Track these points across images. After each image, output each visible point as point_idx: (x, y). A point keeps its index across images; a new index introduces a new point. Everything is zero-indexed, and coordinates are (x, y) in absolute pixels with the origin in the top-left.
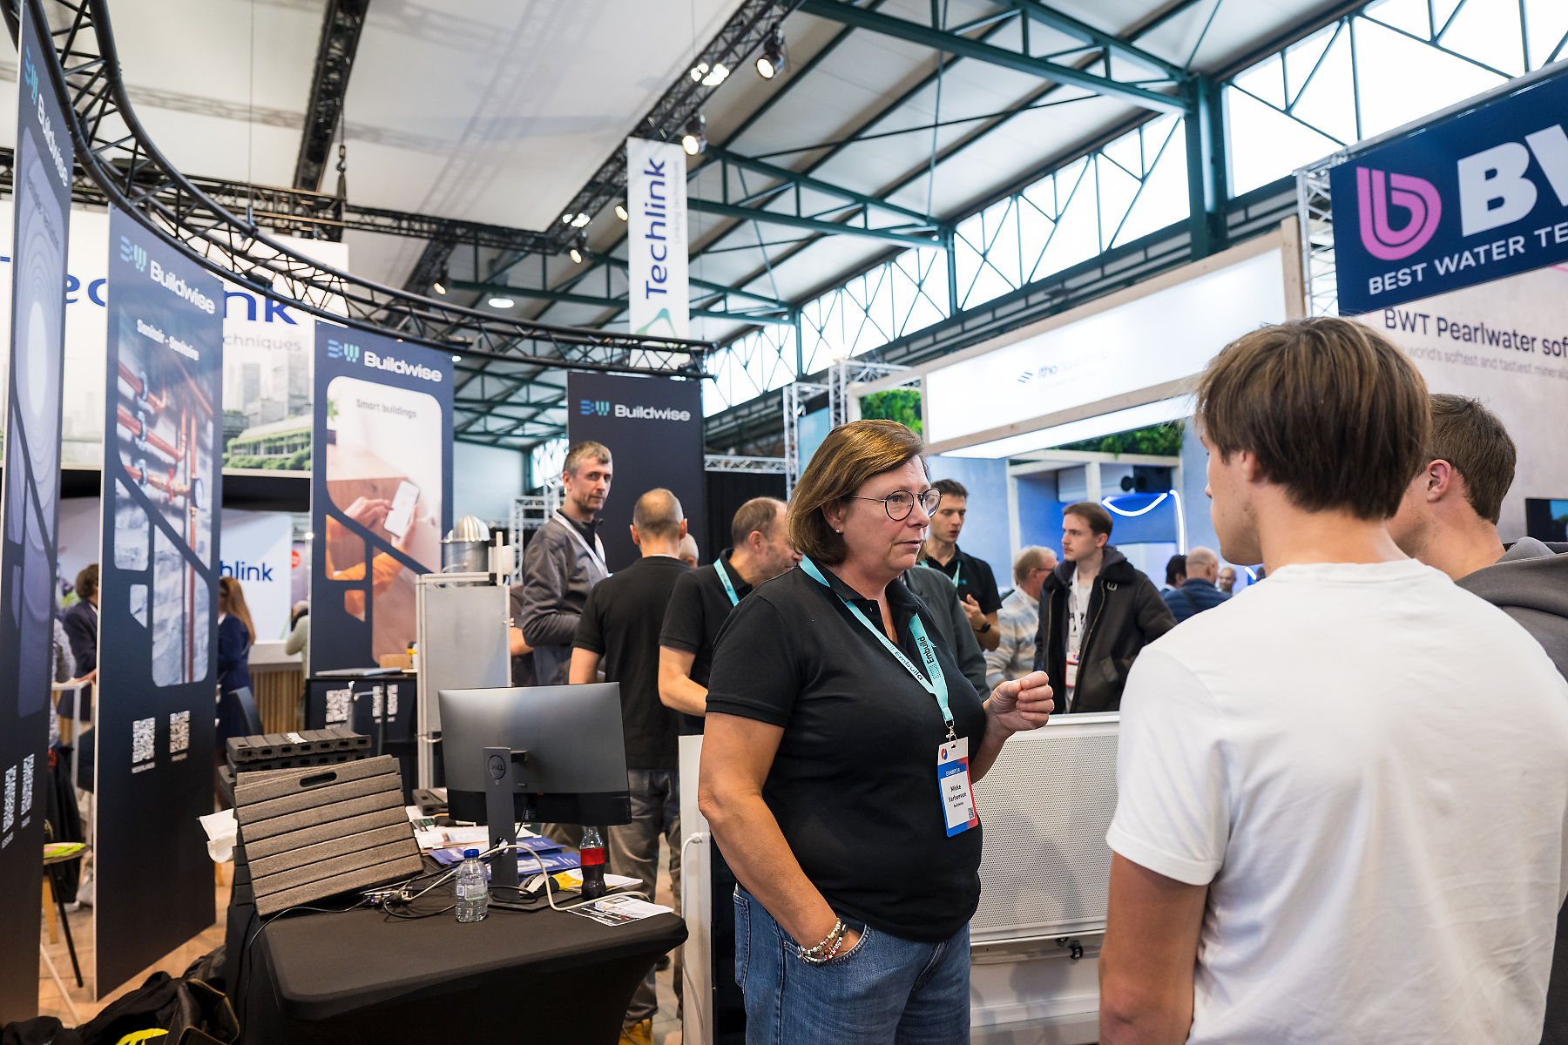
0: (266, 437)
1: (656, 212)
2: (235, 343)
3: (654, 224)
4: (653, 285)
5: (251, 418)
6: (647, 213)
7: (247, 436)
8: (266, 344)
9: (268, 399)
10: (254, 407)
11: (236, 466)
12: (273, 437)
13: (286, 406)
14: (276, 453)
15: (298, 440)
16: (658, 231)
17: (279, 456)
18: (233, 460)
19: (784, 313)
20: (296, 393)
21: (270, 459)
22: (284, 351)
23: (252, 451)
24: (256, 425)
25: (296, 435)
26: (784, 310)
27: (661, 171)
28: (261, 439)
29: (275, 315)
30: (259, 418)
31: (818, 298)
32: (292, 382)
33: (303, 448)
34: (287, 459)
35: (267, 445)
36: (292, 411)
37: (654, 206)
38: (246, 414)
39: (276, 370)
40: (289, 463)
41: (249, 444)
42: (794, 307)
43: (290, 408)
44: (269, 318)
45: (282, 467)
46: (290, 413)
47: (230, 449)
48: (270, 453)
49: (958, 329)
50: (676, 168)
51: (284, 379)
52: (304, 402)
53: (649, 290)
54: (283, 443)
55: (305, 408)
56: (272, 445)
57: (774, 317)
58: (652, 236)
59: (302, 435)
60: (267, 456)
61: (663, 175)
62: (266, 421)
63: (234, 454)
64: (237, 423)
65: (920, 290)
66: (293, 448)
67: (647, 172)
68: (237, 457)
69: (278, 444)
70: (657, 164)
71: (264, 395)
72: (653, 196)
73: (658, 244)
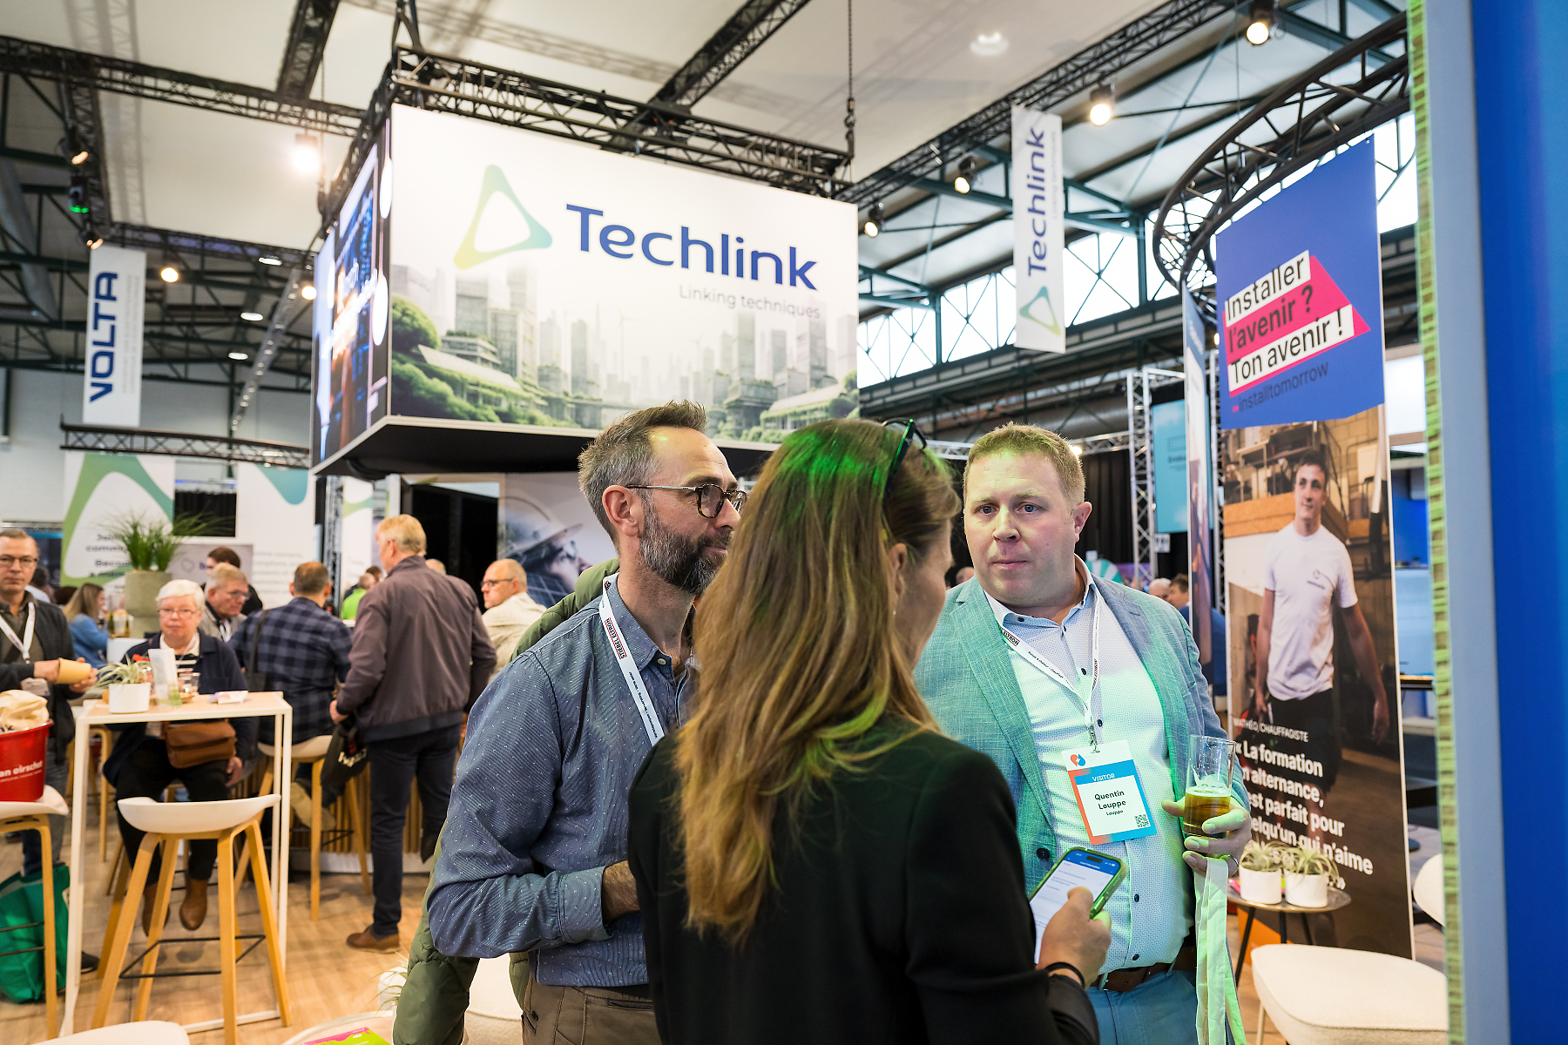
0: (792, 411)
1: (1037, 184)
2: (765, 308)
3: (1036, 197)
4: (1035, 262)
5: (780, 389)
6: (1030, 186)
7: (778, 409)
8: (791, 309)
9: (793, 370)
10: (781, 378)
11: (767, 441)
13: (808, 377)
16: (1039, 205)
18: (766, 434)
19: (924, 297)
20: (816, 364)
22: (806, 318)
23: (780, 426)
24: (784, 397)
25: (816, 409)
26: (925, 294)
27: (1042, 142)
28: (788, 412)
29: (798, 279)
30: (785, 390)
31: (966, 283)
32: (813, 351)
35: (794, 419)
36: (813, 382)
37: (1035, 178)
38: (775, 385)
39: (799, 338)
41: (778, 417)
42: (936, 291)
43: (812, 380)
44: (793, 283)
46: (811, 386)
47: (762, 422)
49: (1148, 319)
50: (1054, 139)
51: (806, 348)
52: (823, 373)
53: (1031, 267)
54: (808, 417)
55: (825, 379)
56: (797, 419)
57: (911, 300)
58: (1032, 210)
59: (822, 409)
61: (1042, 146)
62: (793, 393)
63: (766, 428)
64: (768, 395)
65: (1100, 278)
67: (1029, 143)
68: (769, 431)
70: (1038, 133)
71: (790, 365)
72: (1034, 169)
73: (1038, 217)
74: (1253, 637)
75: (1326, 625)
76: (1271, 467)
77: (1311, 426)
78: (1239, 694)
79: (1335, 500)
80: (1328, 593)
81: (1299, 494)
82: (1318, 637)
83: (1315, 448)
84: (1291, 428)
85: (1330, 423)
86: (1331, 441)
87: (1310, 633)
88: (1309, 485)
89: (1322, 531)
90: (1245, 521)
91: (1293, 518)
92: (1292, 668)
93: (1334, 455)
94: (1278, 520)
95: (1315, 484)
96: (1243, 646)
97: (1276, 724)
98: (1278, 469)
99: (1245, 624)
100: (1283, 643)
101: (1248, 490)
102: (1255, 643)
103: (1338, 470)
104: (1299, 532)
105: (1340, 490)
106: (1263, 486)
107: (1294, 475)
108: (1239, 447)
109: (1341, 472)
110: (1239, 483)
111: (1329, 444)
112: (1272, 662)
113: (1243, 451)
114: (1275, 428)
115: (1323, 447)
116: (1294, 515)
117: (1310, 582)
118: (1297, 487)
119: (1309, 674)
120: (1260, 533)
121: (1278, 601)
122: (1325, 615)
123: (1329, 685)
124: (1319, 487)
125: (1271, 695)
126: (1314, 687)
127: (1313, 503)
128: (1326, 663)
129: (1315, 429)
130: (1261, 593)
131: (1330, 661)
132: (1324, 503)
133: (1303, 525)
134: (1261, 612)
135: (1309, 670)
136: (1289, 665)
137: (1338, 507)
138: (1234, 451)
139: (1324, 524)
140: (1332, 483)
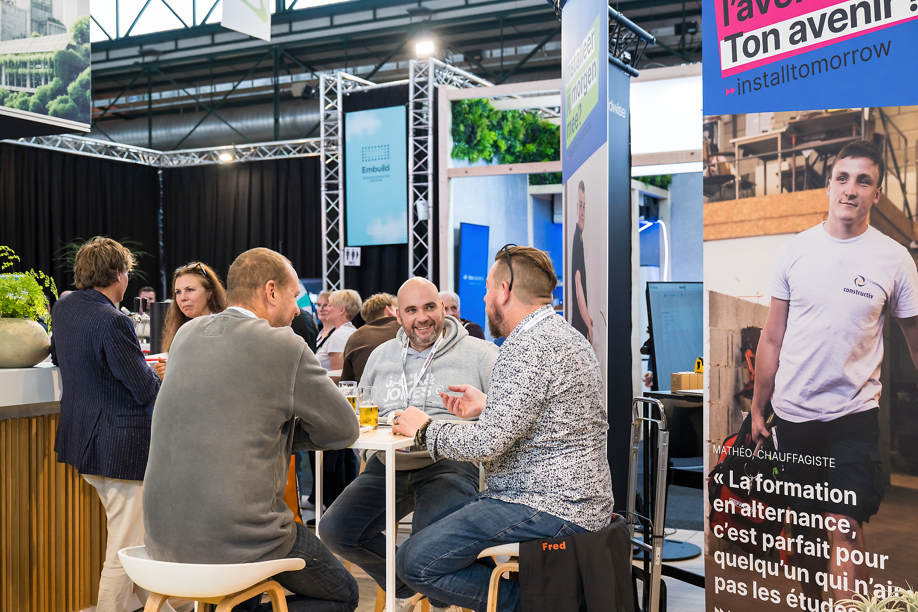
0: (7, 59)
12: (16, 59)
13: (29, 17)
14: (18, 85)
15: (42, 70)
17: (22, 90)
21: (12, 92)
25: (38, 62)
33: (46, 82)
34: (31, 94)
35: (9, 70)
36: (35, 24)
40: (33, 100)
43: (33, 21)
45: (24, 106)
46: (32, 29)
48: (12, 84)
49: (285, 27)
52: (47, 15)
54: (27, 71)
55: (49, 23)
56: (13, 70)
59: (46, 63)
60: (8, 88)
66: (36, 80)
69: (21, 71)
74: (749, 353)
75: (873, 338)
76: (789, 160)
77: (861, 113)
78: (723, 418)
79: (895, 197)
80: (878, 301)
81: (834, 190)
82: (859, 351)
83: (864, 137)
84: (825, 115)
85: (891, 111)
86: (891, 129)
87: (846, 347)
88: (852, 181)
89: (872, 233)
90: (742, 221)
91: (824, 218)
92: (815, 387)
93: (895, 145)
94: (798, 220)
95: (862, 179)
96: (732, 364)
97: (782, 450)
98: (800, 161)
99: (737, 340)
100: (800, 359)
101: (748, 186)
102: (753, 360)
103: (900, 163)
104: (834, 233)
105: (903, 187)
106: (774, 181)
107: (828, 169)
108: (735, 136)
109: (906, 167)
110: (733, 177)
111: (888, 135)
112: (780, 381)
113: (740, 140)
114: (799, 116)
115: (878, 137)
116: (827, 213)
117: (848, 290)
118: (833, 182)
119: (843, 394)
120: (765, 235)
121: (794, 312)
122: (874, 327)
123: (875, 404)
124: (869, 182)
125: (776, 417)
126: (849, 407)
127: (858, 200)
128: (870, 380)
129: (866, 116)
130: (766, 302)
131: (877, 377)
132: (876, 201)
133: (840, 225)
134: (764, 324)
135: (843, 388)
136: (808, 384)
137: (900, 205)
138: (726, 141)
139: (874, 223)
140: (892, 180)
